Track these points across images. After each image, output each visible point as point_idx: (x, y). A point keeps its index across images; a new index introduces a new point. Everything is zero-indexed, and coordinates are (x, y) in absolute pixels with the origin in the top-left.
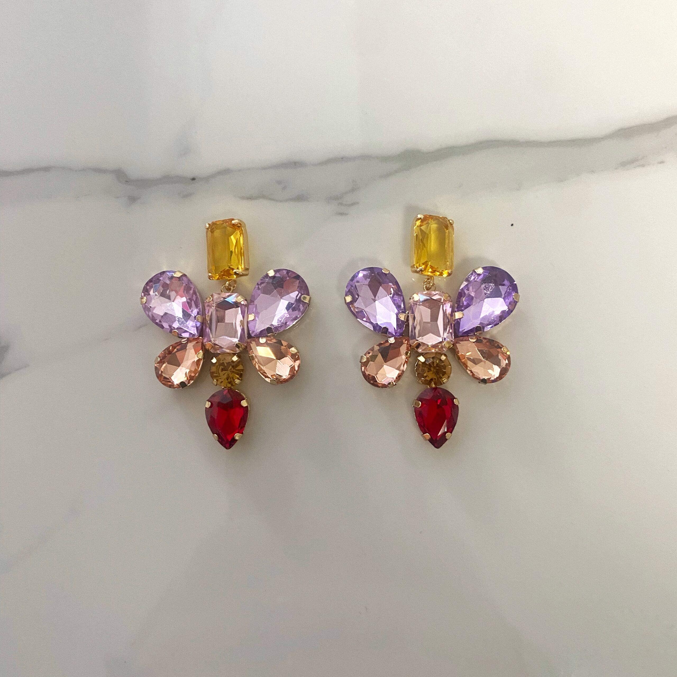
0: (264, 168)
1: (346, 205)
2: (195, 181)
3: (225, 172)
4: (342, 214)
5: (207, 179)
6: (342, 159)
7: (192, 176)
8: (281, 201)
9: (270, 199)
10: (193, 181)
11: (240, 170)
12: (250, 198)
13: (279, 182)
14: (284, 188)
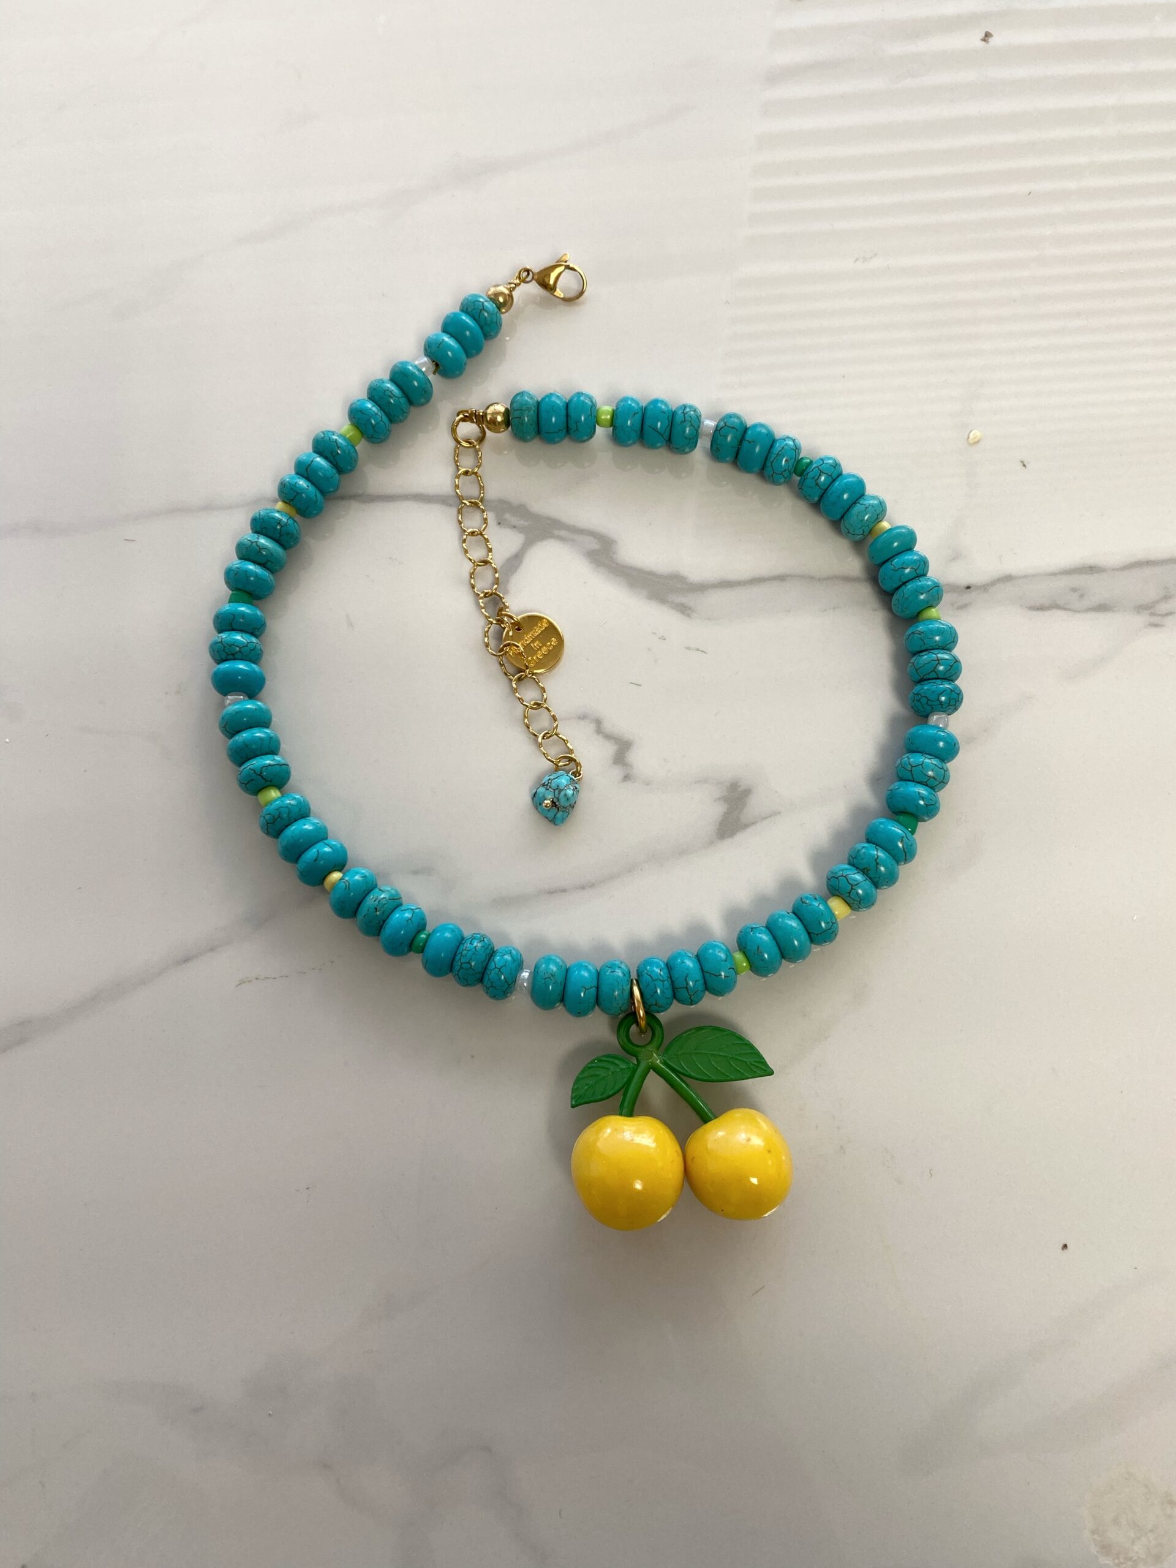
0: (1054, 574)
1: (1160, 615)
2: (971, 589)
3: (1008, 578)
4: (1156, 625)
5: (985, 587)
6: (1147, 562)
7: (966, 583)
8: (1079, 612)
9: (1065, 609)
10: (968, 590)
11: (1025, 577)
12: (1041, 608)
13: (1074, 590)
14: (1082, 596)
